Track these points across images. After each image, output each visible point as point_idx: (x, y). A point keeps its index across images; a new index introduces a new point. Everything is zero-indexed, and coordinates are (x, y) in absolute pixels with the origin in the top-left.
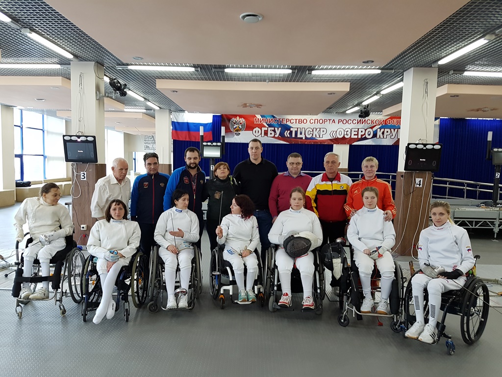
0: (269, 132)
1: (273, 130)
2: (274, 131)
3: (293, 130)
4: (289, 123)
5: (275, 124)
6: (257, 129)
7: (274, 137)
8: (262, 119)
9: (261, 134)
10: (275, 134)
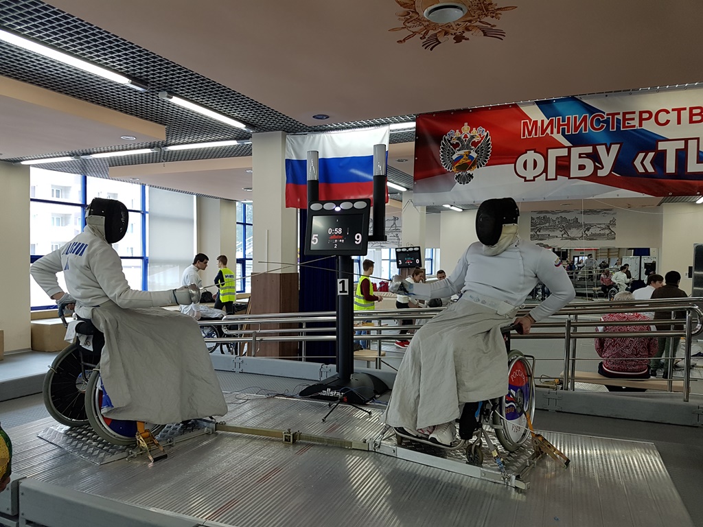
0: (575, 161)
1: (588, 156)
2: (595, 157)
3: (670, 149)
4: (650, 126)
5: (597, 133)
6: (530, 156)
7: (593, 178)
8: (546, 122)
9: (545, 170)
10: (596, 168)
